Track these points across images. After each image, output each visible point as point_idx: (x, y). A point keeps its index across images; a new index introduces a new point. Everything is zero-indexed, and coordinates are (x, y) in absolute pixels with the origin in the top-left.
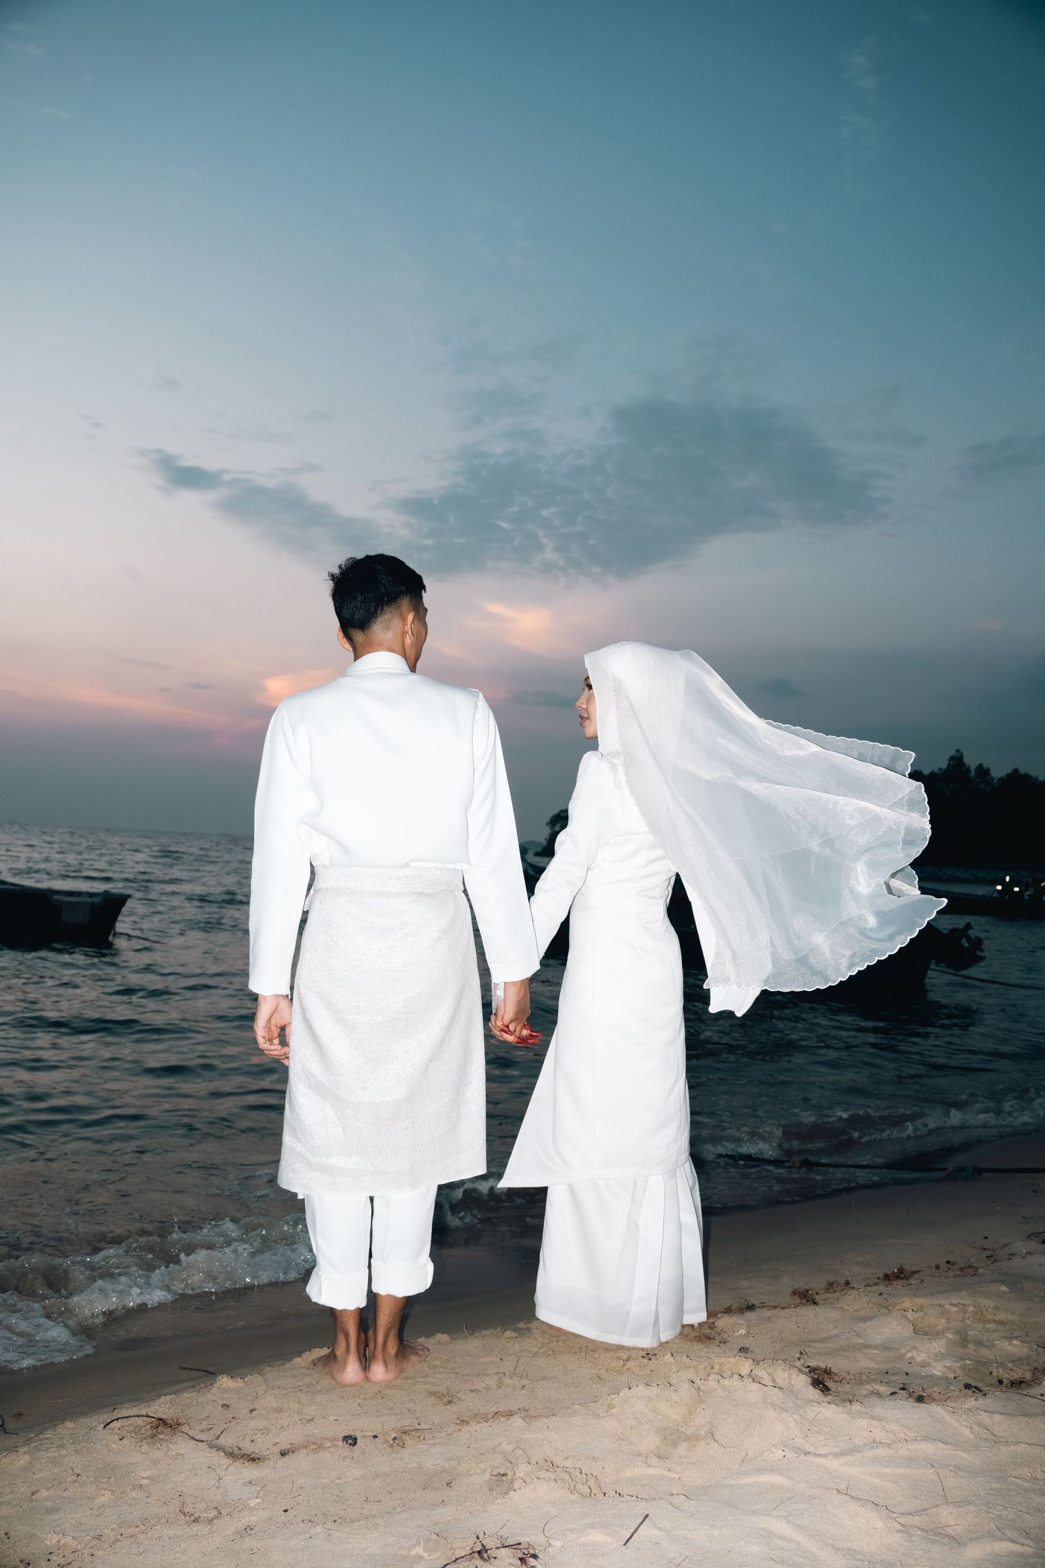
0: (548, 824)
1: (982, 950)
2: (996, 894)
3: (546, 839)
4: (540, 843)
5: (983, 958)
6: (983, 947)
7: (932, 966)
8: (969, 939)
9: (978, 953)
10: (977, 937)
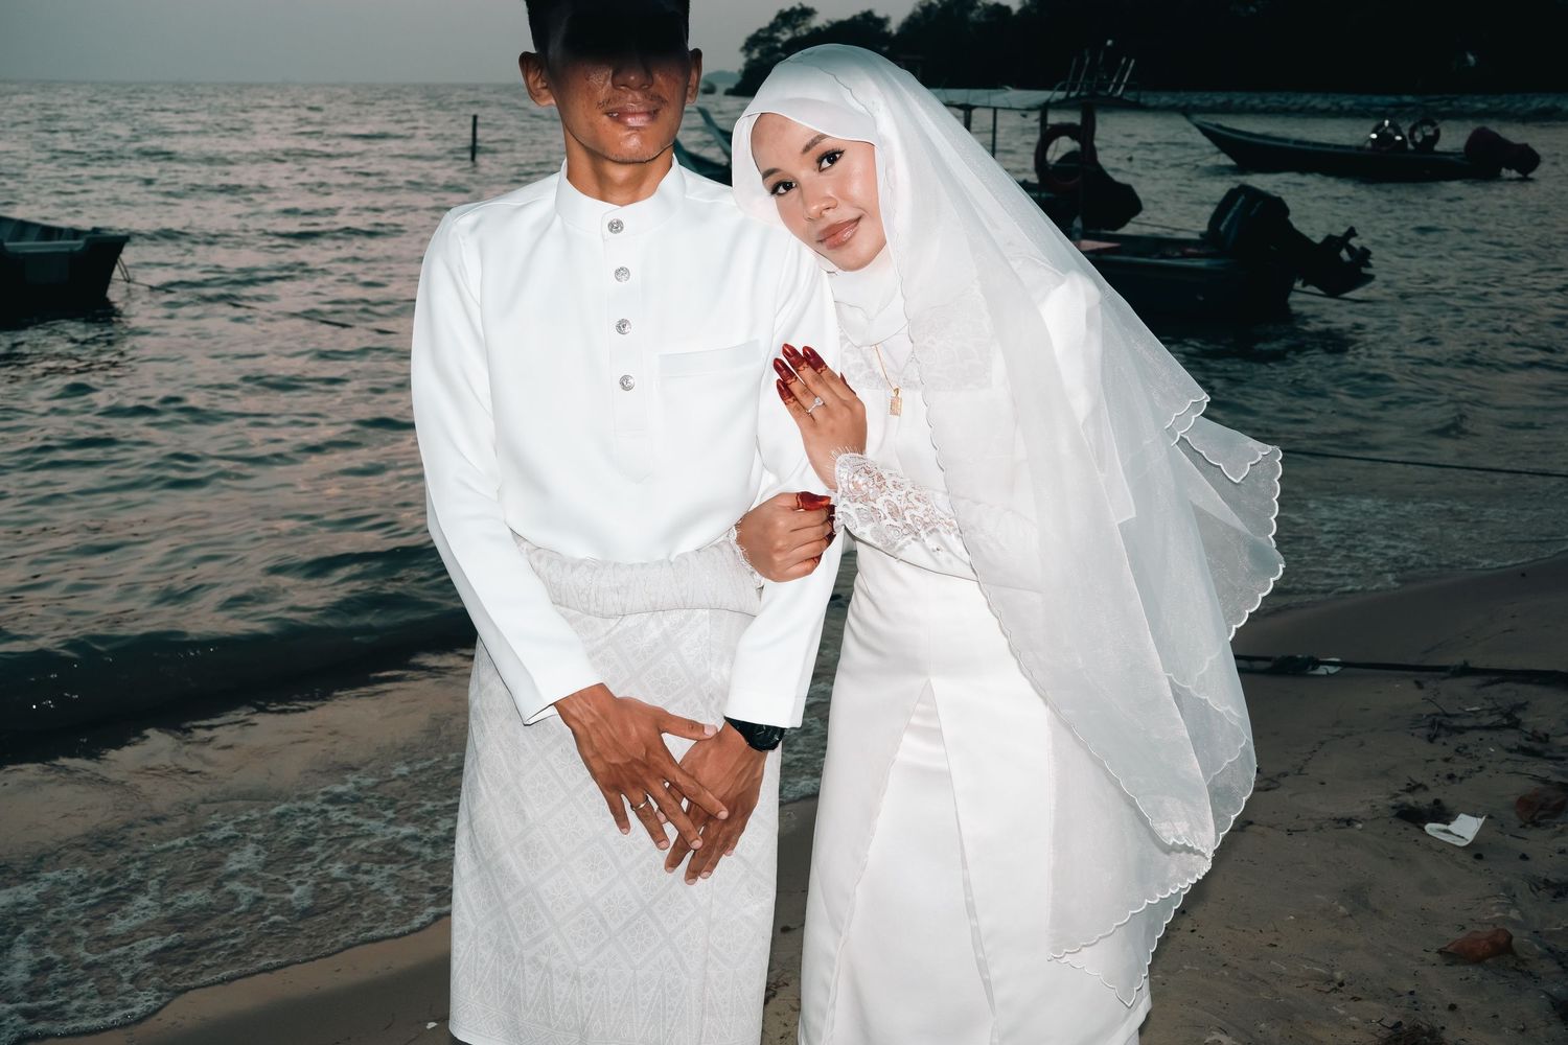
0: (742, 49)
1: (1369, 266)
2: (1369, 145)
3: (740, 71)
4: (731, 75)
5: (1371, 278)
6: (1371, 261)
7: (1298, 285)
8: (1351, 250)
9: (1364, 270)
10: (1363, 248)
